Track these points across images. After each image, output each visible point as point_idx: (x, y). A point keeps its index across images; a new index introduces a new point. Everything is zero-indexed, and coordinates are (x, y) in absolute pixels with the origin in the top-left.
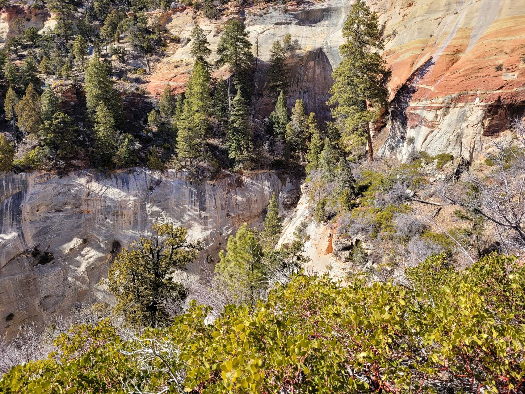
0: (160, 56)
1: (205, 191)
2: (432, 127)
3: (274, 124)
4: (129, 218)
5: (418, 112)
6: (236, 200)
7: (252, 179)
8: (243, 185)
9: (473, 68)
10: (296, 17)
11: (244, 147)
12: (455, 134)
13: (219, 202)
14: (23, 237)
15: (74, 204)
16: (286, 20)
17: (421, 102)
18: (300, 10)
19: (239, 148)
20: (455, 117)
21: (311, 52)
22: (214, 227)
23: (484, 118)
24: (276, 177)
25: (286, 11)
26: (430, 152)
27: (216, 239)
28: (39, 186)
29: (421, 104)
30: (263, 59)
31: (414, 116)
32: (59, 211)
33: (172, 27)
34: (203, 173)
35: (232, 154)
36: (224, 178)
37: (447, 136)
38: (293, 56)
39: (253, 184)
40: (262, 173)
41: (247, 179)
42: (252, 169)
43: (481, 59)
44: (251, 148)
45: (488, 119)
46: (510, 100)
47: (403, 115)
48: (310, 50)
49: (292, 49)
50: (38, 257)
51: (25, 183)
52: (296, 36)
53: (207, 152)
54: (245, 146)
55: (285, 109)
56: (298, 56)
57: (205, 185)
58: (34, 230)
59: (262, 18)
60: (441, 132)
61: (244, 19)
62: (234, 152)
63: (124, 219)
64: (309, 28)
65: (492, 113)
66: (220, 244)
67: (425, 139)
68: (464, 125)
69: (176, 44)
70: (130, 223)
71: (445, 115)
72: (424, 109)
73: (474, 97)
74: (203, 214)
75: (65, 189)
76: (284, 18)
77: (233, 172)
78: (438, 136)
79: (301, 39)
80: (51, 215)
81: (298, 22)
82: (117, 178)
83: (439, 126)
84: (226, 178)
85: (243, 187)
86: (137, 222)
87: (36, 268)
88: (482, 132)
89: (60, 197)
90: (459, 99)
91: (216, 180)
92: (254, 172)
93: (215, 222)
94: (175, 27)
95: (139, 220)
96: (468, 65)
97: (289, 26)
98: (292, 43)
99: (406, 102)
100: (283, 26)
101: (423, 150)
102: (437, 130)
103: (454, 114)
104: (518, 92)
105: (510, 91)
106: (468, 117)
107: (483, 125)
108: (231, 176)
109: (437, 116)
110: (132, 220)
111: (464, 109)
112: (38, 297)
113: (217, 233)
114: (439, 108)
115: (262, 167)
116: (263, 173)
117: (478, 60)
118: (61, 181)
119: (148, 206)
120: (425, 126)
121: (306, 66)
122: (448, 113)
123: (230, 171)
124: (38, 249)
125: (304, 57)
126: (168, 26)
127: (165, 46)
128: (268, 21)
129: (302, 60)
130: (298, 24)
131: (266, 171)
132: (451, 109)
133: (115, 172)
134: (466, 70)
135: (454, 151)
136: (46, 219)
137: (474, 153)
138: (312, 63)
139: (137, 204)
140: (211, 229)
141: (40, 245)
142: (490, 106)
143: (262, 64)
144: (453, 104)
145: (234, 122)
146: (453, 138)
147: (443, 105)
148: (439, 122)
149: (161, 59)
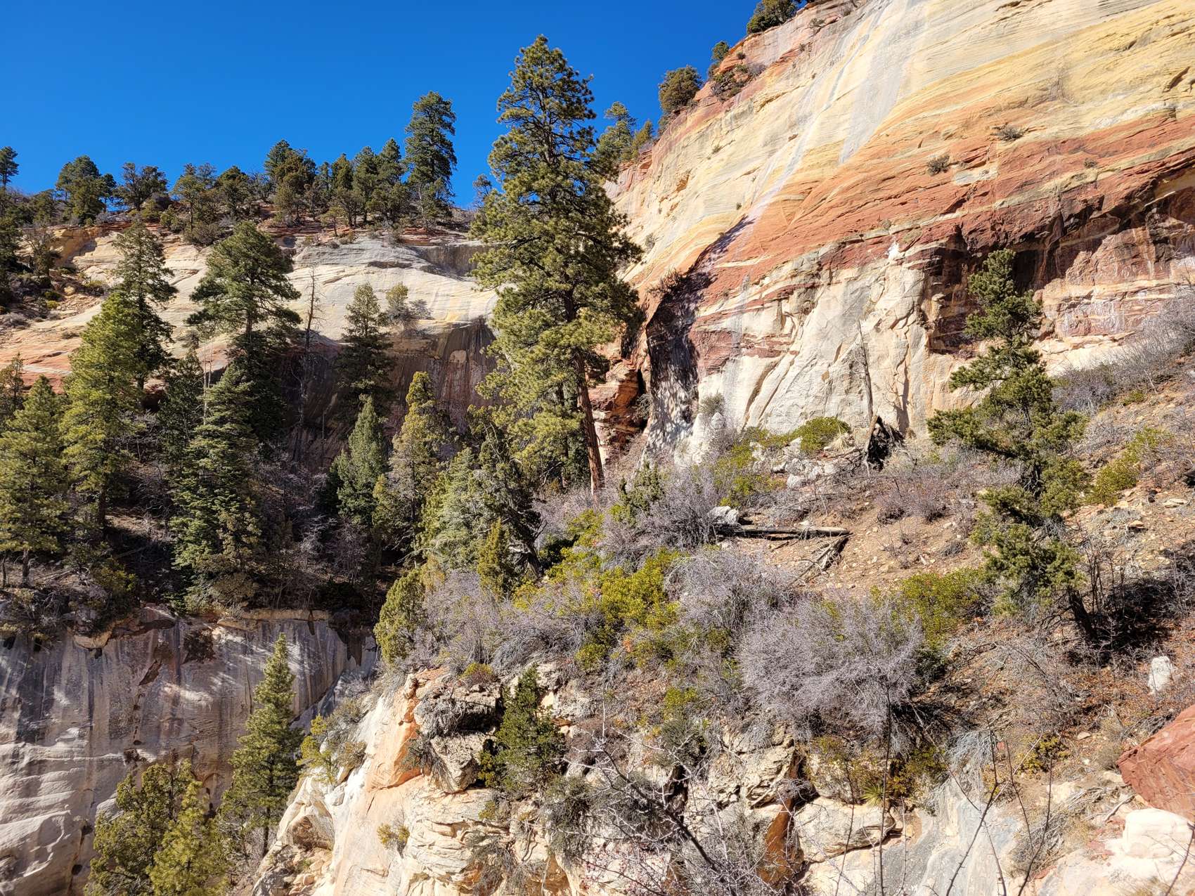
0: (30, 317)
1: (57, 670)
2: (772, 353)
3: (341, 484)
5: (726, 324)
6: (176, 700)
7: (248, 637)
8: (211, 656)
9: (864, 180)
10: (423, 255)
11: (225, 530)
12: (843, 355)
13: (104, 710)
16: (398, 258)
17: (731, 301)
18: (434, 244)
19: (210, 535)
20: (836, 310)
21: (456, 325)
22: (64, 802)
23: (924, 295)
24: (330, 633)
25: (400, 241)
26: (775, 427)
27: (59, 849)
29: (732, 304)
30: (327, 335)
31: (714, 337)
33: (91, 263)
34: (65, 609)
35: (185, 554)
36: (146, 630)
37: (821, 367)
38: (410, 334)
39: (246, 650)
40: (285, 621)
41: (230, 637)
42: (253, 605)
43: (884, 159)
44: (250, 534)
45: (935, 298)
46: (989, 233)
47: (683, 347)
48: (454, 321)
49: (408, 317)
52: (421, 293)
53: (94, 543)
54: (229, 526)
55: (374, 445)
56: (424, 335)
57: (62, 652)
59: (336, 251)
60: (799, 361)
61: (294, 253)
62: (191, 547)
64: (455, 281)
65: (944, 278)
66: (76, 869)
67: (756, 392)
68: (868, 325)
69: (90, 298)
71: (806, 311)
72: (742, 313)
73: (881, 246)
74: (29, 752)
76: (393, 254)
77: (183, 613)
78: (793, 372)
79: (433, 298)
81: (429, 267)
83: (793, 348)
84: (151, 633)
85: (207, 662)
88: (924, 341)
90: (839, 258)
91: (113, 636)
92: (254, 615)
93: (72, 781)
94: (100, 262)
96: (852, 176)
97: (405, 270)
98: (410, 306)
99: (689, 314)
100: (390, 270)
101: (752, 423)
102: (789, 358)
103: (833, 304)
104: (1009, 211)
105: (985, 208)
106: (874, 303)
107: (924, 318)
108: (172, 624)
109: (782, 318)
111: (858, 285)
113: (69, 823)
114: (786, 294)
115: (286, 600)
116: (290, 621)
117: (875, 161)
120: (752, 355)
121: (445, 362)
122: (814, 305)
123: (172, 610)
125: (438, 336)
126: (79, 261)
127: (55, 297)
128: (352, 257)
129: (434, 345)
130: (430, 270)
131: (298, 614)
132: (820, 291)
134: (848, 189)
135: (847, 410)
137: (909, 407)
138: (459, 356)
140: (49, 807)
142: (938, 252)
143: (325, 344)
144: (825, 274)
145: (201, 454)
146: (838, 369)
147: (795, 281)
148: (789, 335)
149: (29, 321)
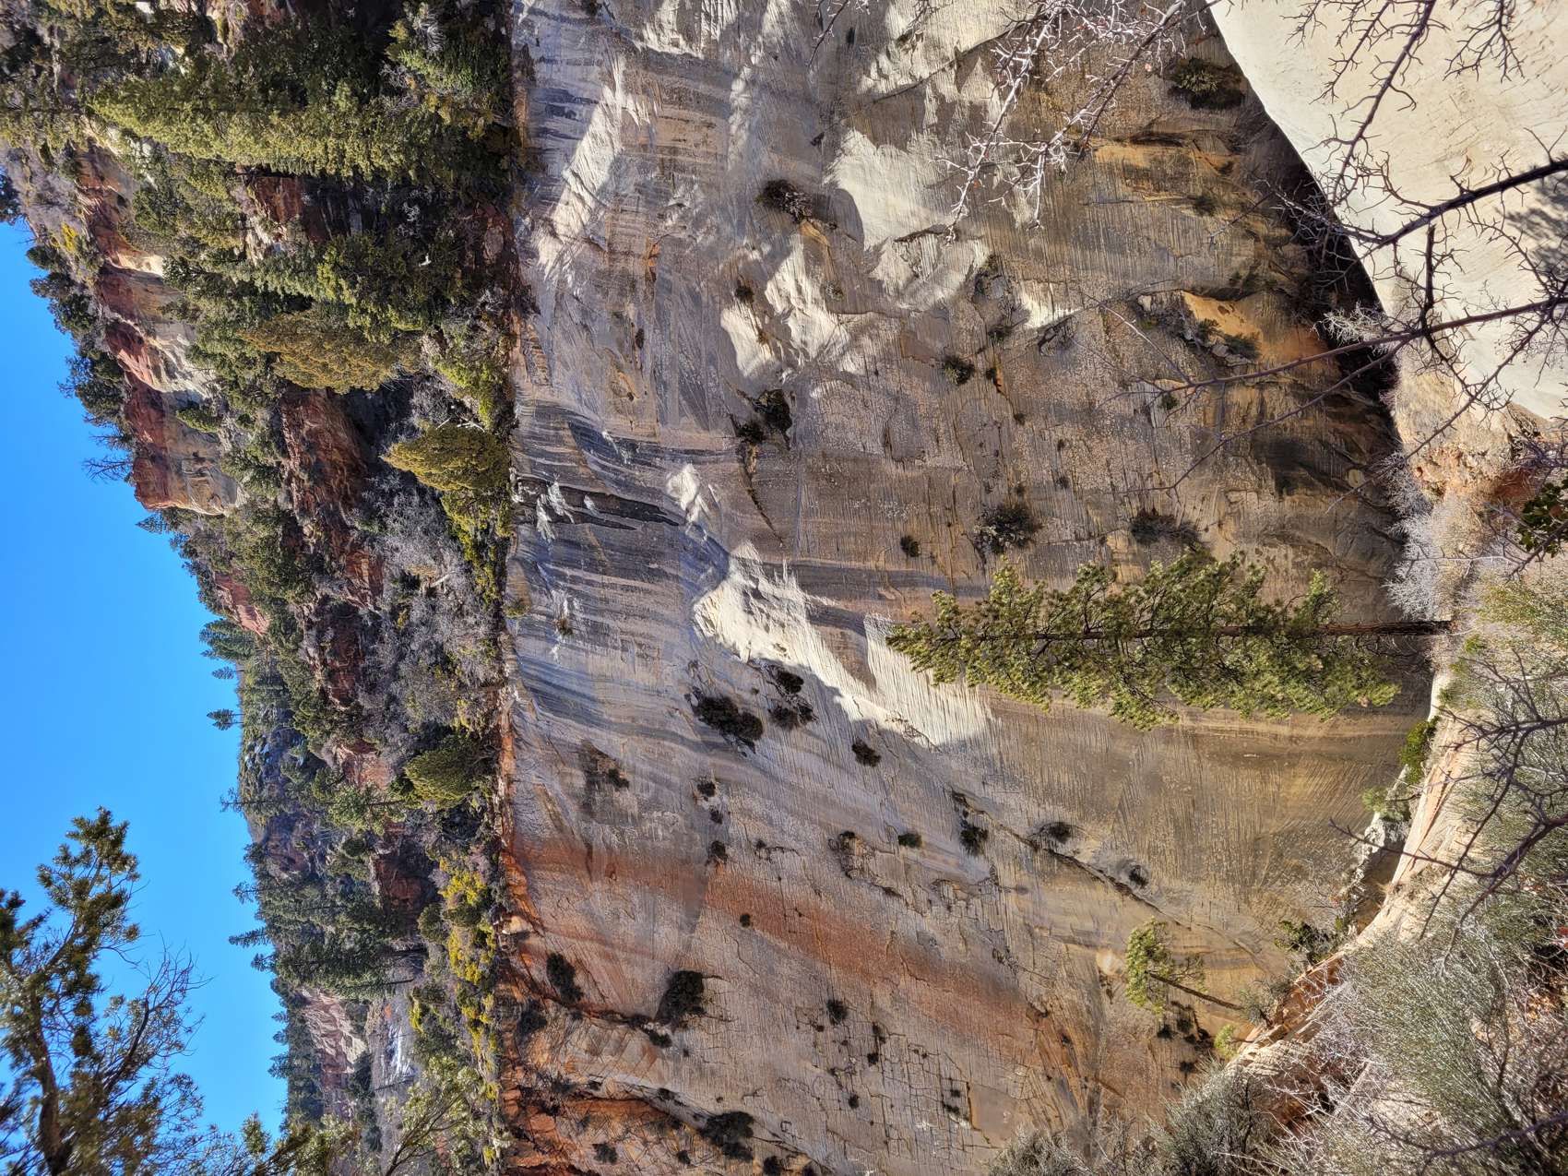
4: (689, 127)
14: (701, 452)
15: (622, 293)
28: (558, 377)
32: (640, 339)
50: (765, 430)
51: (546, 412)
58: (684, 420)
63: (690, 145)
70: (710, 126)
75: (572, 307)
80: (649, 364)
82: (546, 131)
86: (709, 98)
87: (795, 441)
89: (595, 329)
95: (703, 88)
110: (697, 116)
112: (878, 462)
118: (547, 311)
119: (652, 40)
124: (742, 423)
133: (527, 129)
136: (659, 381)
139: (640, 81)
141: (732, 416)
